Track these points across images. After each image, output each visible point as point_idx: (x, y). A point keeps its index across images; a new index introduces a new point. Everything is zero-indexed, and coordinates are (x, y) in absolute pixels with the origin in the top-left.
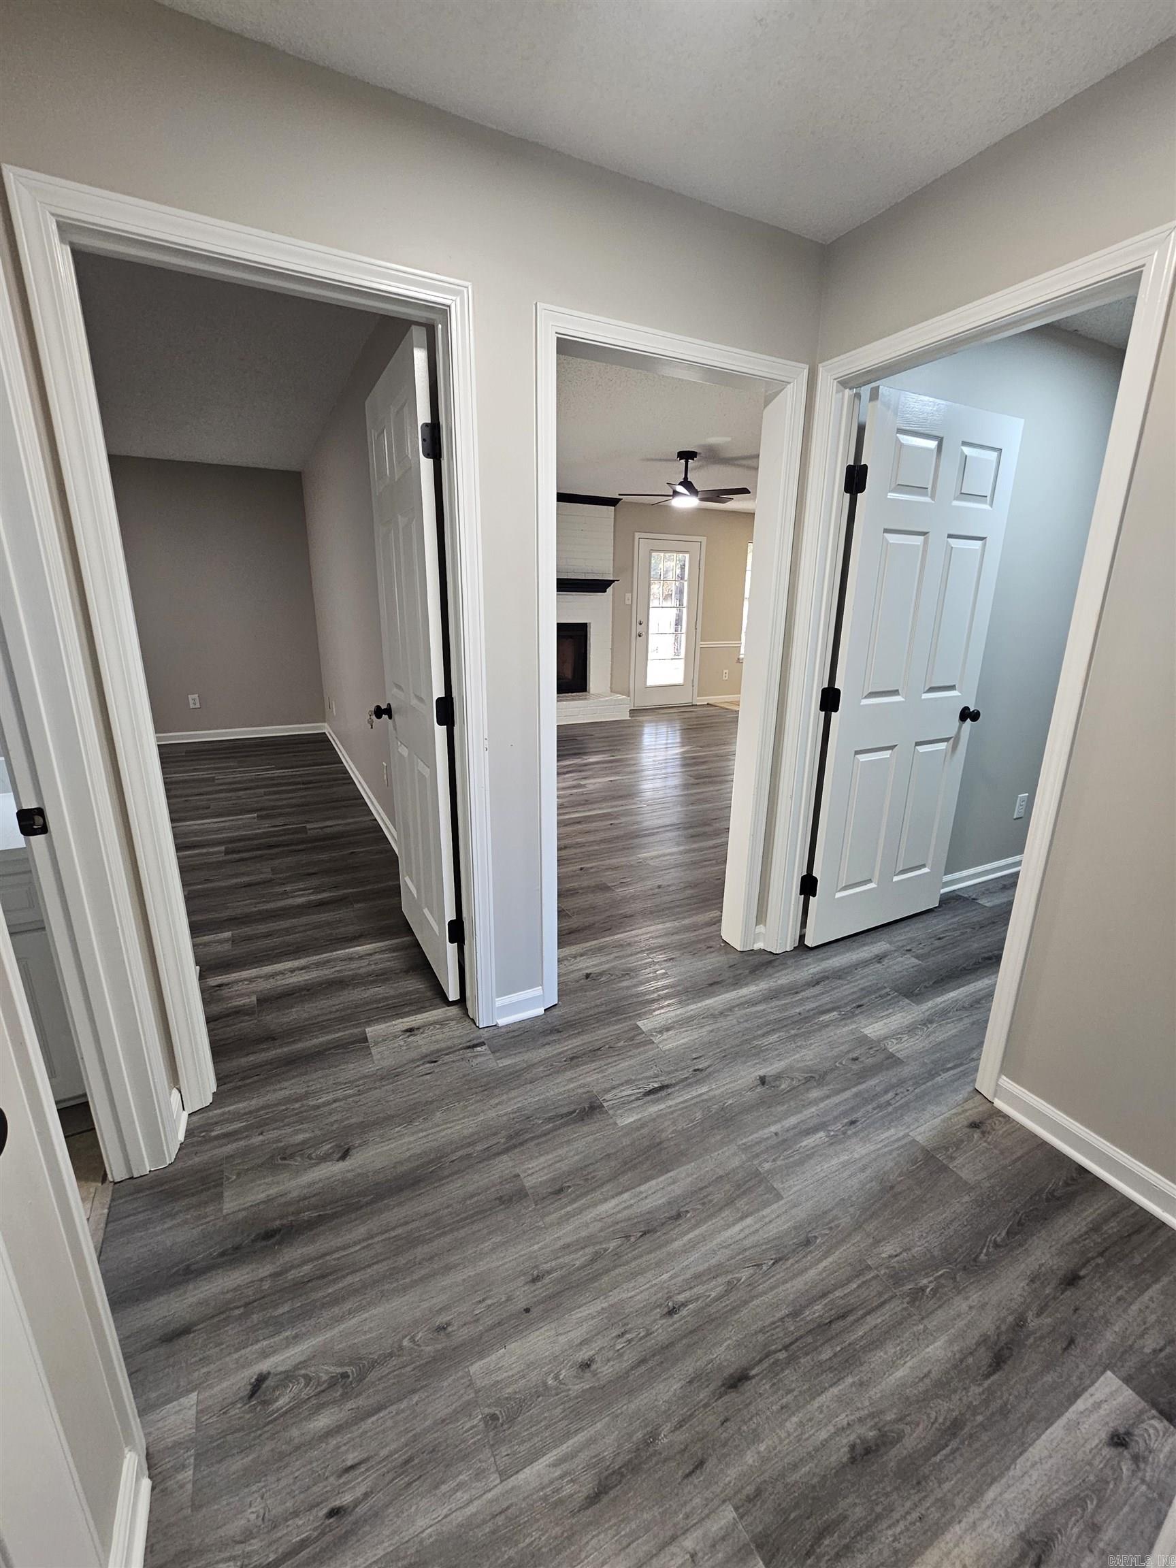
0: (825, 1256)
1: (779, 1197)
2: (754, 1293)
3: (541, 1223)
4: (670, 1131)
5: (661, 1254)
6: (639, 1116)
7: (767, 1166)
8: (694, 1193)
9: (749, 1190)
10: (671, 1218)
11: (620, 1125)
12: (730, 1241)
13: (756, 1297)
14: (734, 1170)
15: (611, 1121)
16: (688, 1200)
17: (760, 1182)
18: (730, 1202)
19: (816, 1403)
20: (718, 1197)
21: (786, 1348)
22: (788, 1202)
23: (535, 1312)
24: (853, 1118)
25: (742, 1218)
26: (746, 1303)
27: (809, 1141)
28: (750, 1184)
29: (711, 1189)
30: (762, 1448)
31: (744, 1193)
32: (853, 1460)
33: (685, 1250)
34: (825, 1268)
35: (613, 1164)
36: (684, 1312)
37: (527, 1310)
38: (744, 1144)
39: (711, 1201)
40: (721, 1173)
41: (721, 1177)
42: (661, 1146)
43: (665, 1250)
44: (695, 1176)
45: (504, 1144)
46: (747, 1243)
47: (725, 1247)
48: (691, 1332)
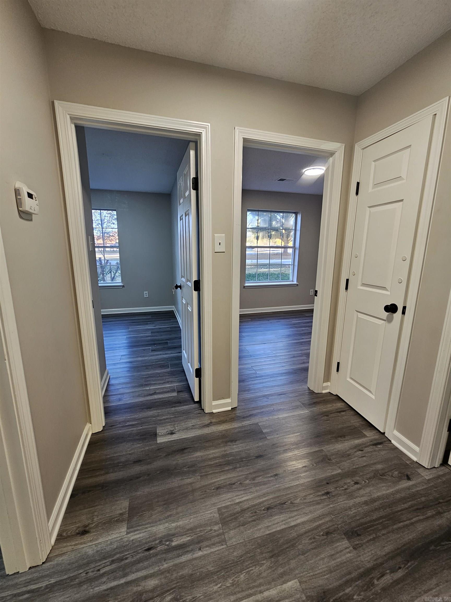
0: (215, 482)
1: (219, 509)
2: (245, 476)
3: (333, 517)
4: (264, 567)
5: (278, 494)
6: (285, 586)
7: (216, 528)
8: (259, 519)
9: (231, 515)
10: (272, 508)
11: (296, 580)
12: (248, 494)
13: (246, 474)
14: (235, 529)
15: (304, 586)
16: (262, 516)
17: (224, 519)
18: (243, 511)
19: (240, 450)
20: (248, 514)
21: (242, 461)
22: (216, 506)
23: (325, 482)
24: (147, 553)
25: (240, 502)
26: (250, 474)
27: (185, 539)
28: (229, 519)
29: (250, 520)
30: (257, 445)
31: (235, 514)
32: (236, 440)
33: (268, 493)
34: (217, 478)
35: (300, 547)
36: (272, 474)
37: (328, 483)
38: (222, 545)
39: (252, 513)
40: (242, 528)
41: (243, 526)
42: (271, 554)
43: (275, 495)
44: (256, 528)
45: (373, 578)
46: (242, 492)
47: (251, 492)
48: (270, 469)
